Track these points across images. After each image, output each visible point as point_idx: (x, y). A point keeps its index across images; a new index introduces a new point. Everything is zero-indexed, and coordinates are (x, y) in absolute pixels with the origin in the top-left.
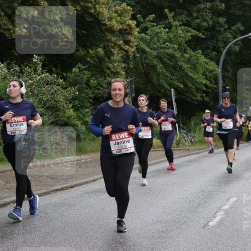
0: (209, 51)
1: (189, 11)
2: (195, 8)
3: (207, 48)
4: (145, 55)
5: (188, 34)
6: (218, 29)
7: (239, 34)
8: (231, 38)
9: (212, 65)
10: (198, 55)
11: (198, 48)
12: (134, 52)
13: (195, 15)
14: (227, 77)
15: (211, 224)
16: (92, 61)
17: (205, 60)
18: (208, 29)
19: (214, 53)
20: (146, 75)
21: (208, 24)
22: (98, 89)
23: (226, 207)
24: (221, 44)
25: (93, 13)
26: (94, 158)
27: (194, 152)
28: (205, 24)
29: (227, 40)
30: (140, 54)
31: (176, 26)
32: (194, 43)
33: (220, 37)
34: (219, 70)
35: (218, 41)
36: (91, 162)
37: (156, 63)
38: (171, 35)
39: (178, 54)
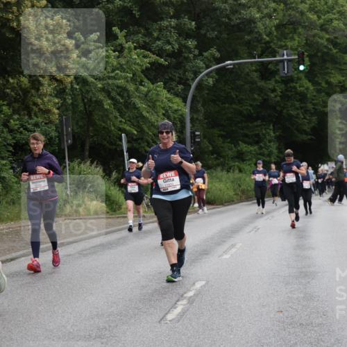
0: (174, 84)
1: (147, 29)
2: (155, 26)
3: (171, 79)
4: (87, 88)
5: (145, 60)
6: (186, 55)
7: (214, 63)
8: (202, 68)
9: (177, 104)
10: (158, 89)
11: (159, 80)
12: (71, 82)
13: (155, 34)
14: (197, 119)
15: (170, 317)
16: (13, 93)
17: (169, 96)
18: (172, 55)
19: (181, 87)
20: (89, 115)
21: (173, 48)
22: (21, 133)
23: (191, 294)
24: (190, 75)
25: (15, 27)
26: (12, 228)
27: (151, 220)
28: (168, 47)
29: (198, 70)
30: (80, 85)
31: (129, 48)
32: (154, 73)
33: (188, 66)
34: (187, 110)
35: (185, 71)
36: (7, 234)
37: (102, 98)
38: (123, 61)
39: (131, 87)
